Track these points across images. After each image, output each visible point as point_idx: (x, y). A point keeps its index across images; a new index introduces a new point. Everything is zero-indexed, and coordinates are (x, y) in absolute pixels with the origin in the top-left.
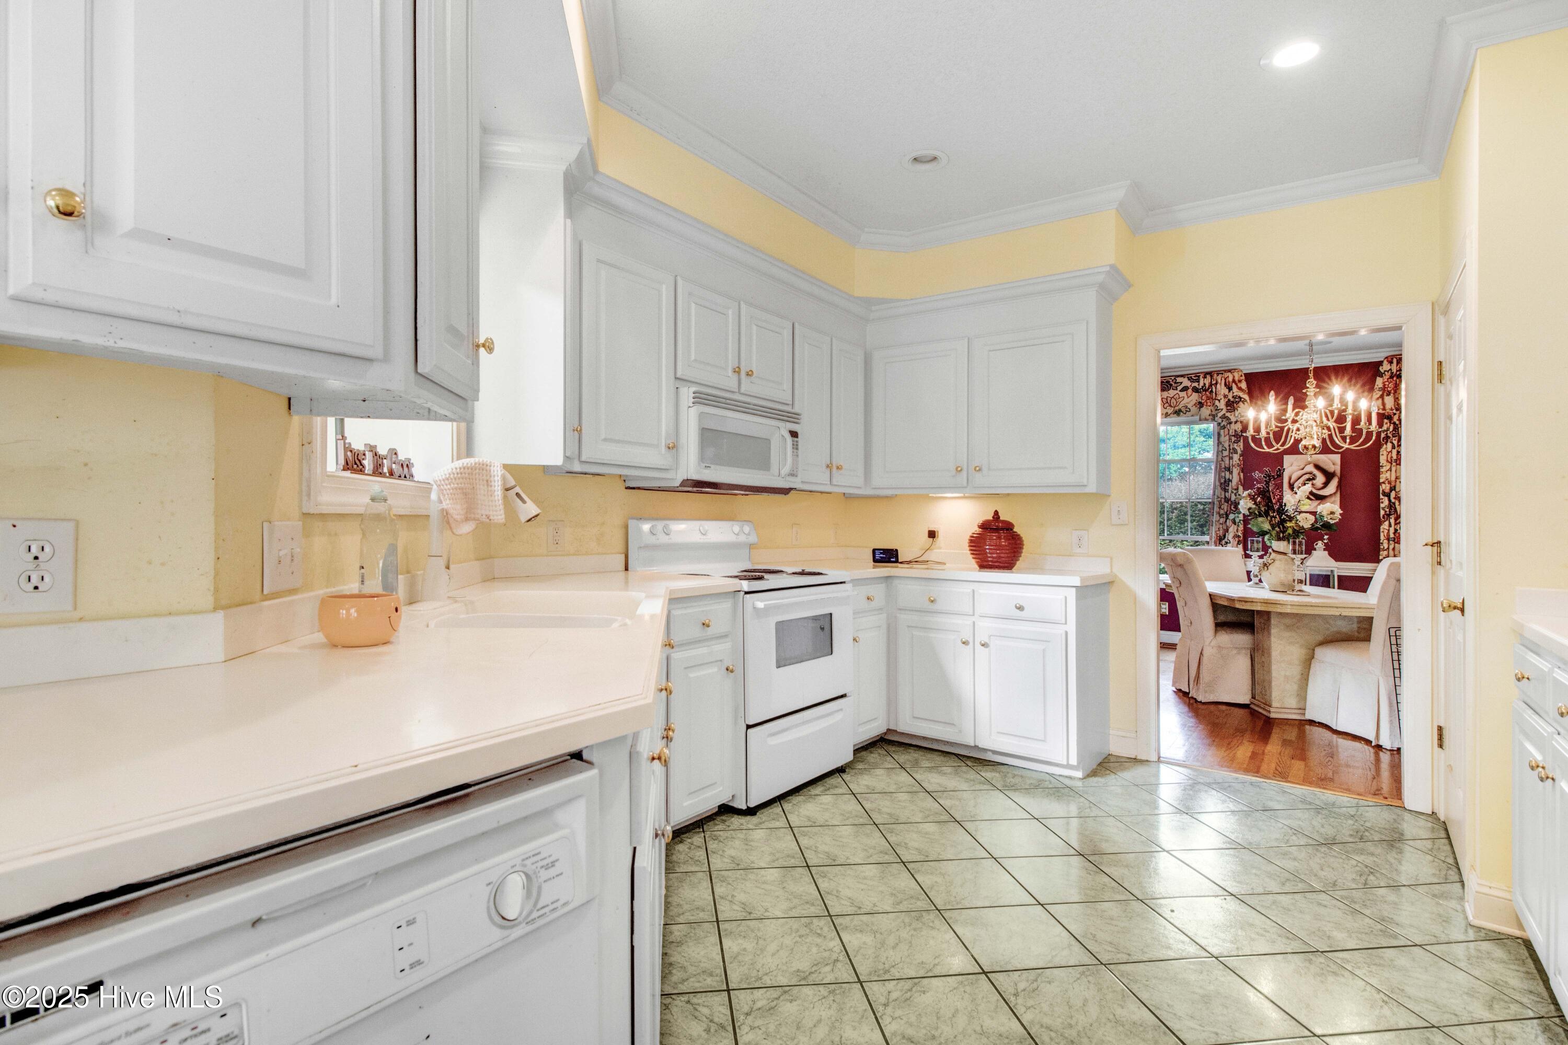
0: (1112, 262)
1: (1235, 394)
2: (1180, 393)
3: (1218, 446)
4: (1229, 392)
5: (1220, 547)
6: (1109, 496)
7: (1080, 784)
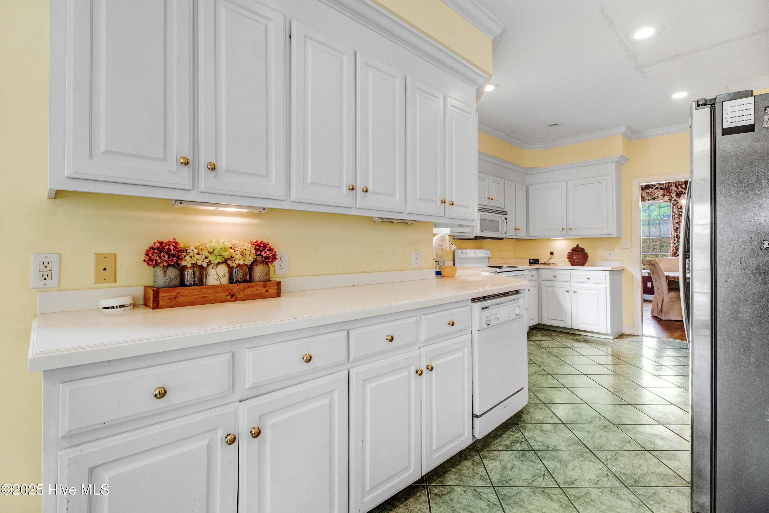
0: (621, 154)
1: (680, 190)
2: (654, 190)
3: (673, 213)
4: (677, 189)
5: (675, 258)
6: (621, 238)
7: (612, 341)
